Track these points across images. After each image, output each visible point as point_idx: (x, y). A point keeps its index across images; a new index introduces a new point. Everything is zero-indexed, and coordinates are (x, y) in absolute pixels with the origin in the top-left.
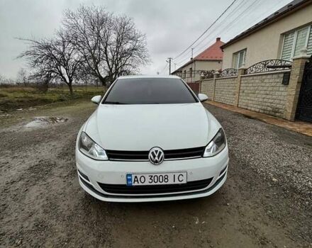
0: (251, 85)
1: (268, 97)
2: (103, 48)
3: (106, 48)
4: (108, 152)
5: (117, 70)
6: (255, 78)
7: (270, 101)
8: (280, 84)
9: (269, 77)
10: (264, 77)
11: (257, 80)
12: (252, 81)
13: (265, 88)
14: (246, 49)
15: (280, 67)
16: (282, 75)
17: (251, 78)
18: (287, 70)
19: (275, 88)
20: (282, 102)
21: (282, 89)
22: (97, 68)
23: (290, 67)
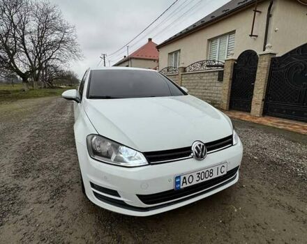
0: (191, 81)
1: (207, 91)
2: (19, 36)
3: (23, 37)
4: (146, 154)
5: (40, 64)
6: (195, 75)
7: (209, 94)
8: (216, 81)
9: (206, 74)
10: (202, 75)
11: (197, 77)
12: (192, 78)
13: (204, 84)
14: (179, 50)
15: (215, 66)
16: (217, 73)
17: (191, 75)
18: (220, 69)
19: (212, 84)
20: (219, 95)
21: (217, 85)
22: (12, 60)
23: (223, 66)
